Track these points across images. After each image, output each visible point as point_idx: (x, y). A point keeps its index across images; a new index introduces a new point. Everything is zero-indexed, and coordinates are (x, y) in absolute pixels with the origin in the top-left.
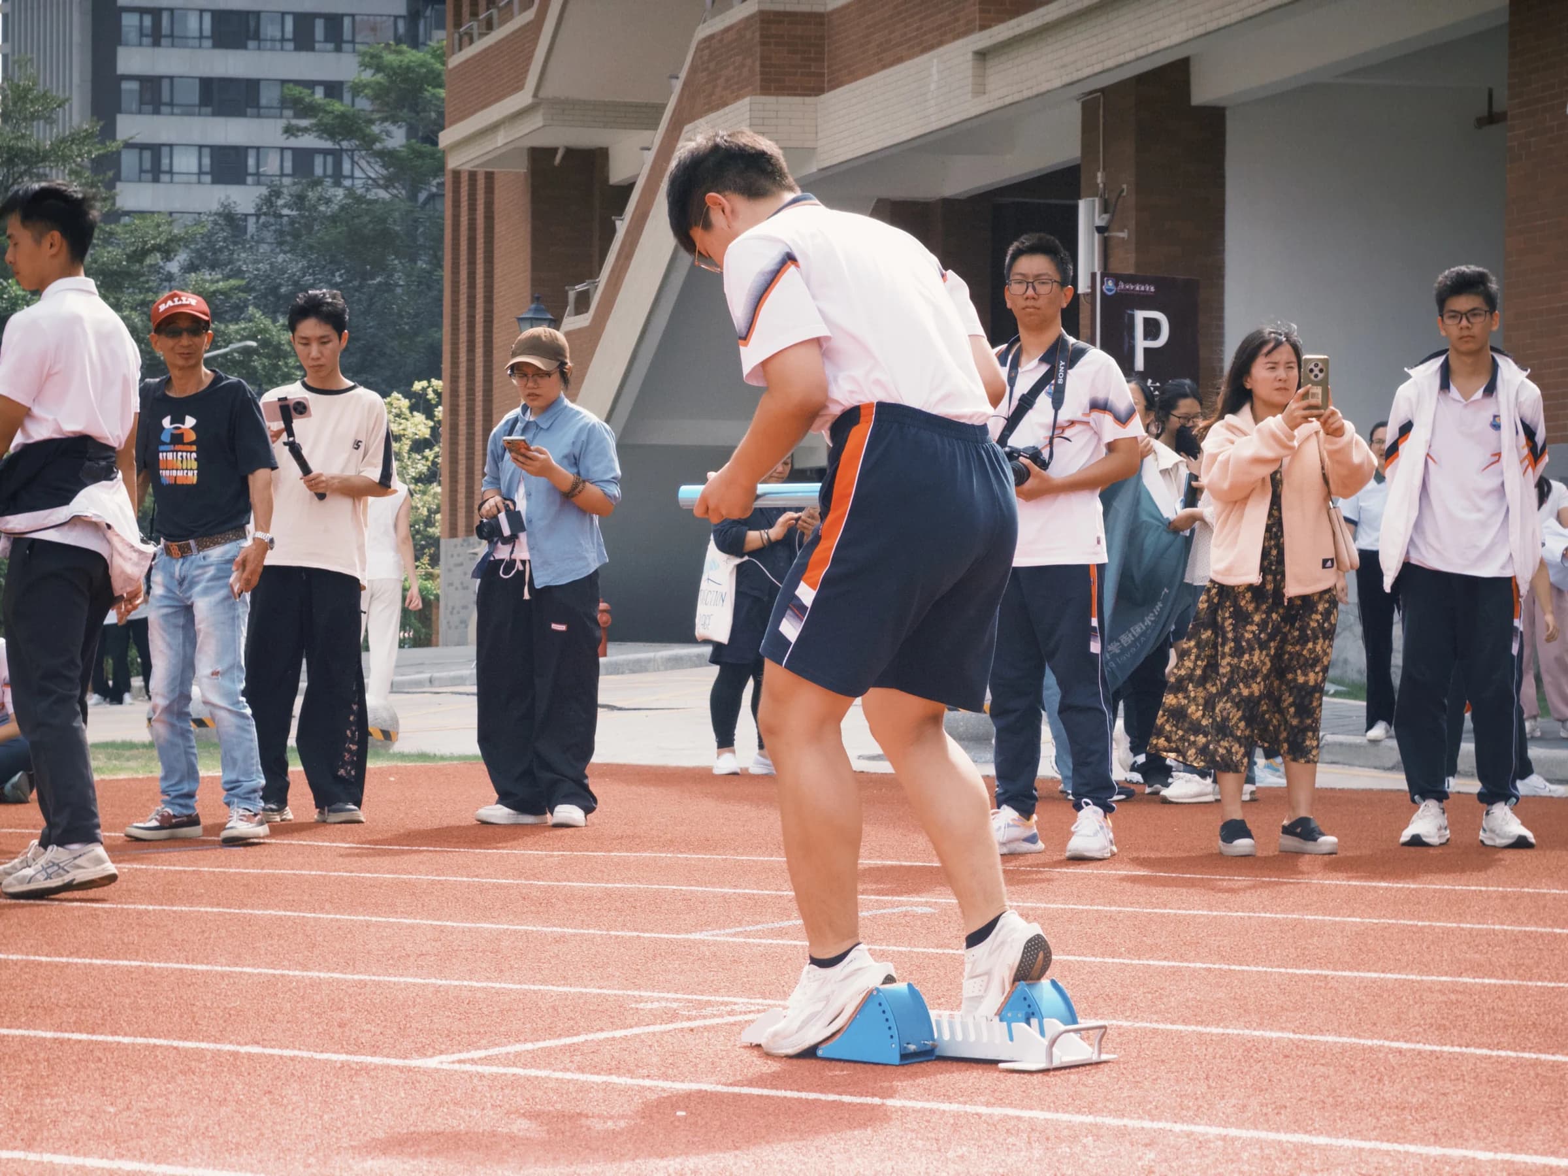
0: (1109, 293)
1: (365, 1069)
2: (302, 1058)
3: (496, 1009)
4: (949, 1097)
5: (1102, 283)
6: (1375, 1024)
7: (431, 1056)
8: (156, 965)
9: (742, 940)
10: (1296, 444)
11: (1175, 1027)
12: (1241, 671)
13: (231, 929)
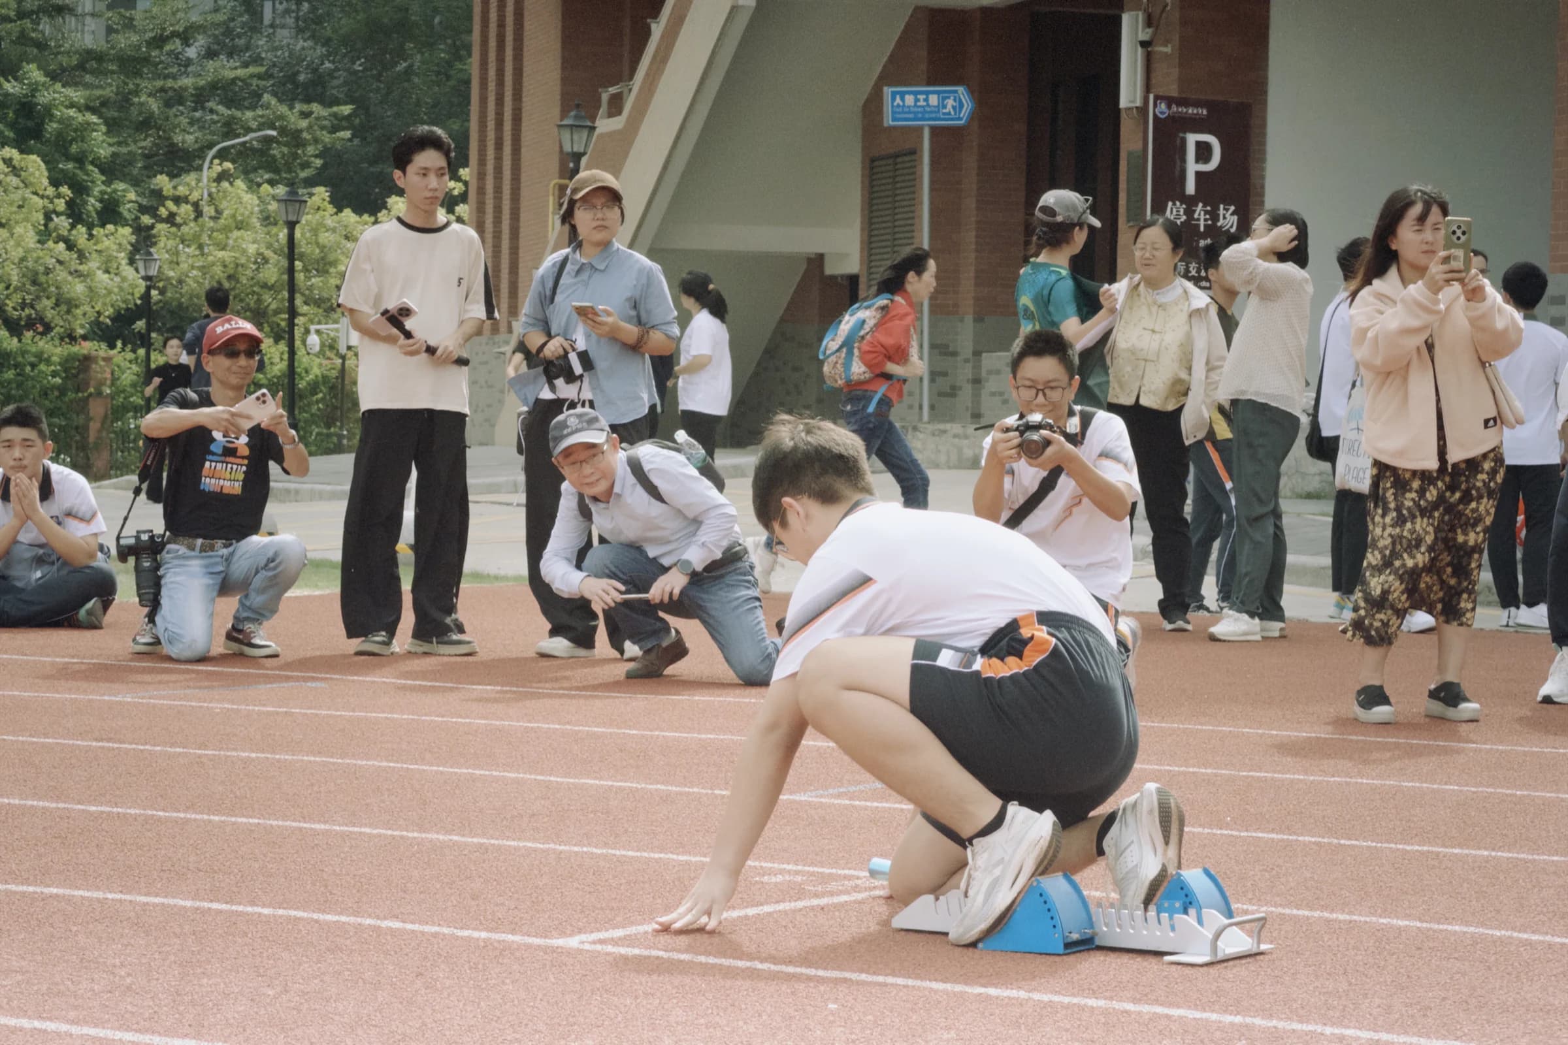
0: (1162, 116)
1: (507, 948)
2: (444, 935)
3: (624, 881)
4: (1094, 992)
5: (1155, 105)
6: (1498, 912)
7: (570, 935)
8: (274, 823)
9: (847, 802)
10: (1442, 307)
11: (1300, 912)
12: (1404, 541)
13: (339, 782)
